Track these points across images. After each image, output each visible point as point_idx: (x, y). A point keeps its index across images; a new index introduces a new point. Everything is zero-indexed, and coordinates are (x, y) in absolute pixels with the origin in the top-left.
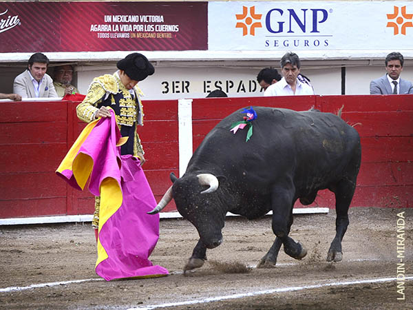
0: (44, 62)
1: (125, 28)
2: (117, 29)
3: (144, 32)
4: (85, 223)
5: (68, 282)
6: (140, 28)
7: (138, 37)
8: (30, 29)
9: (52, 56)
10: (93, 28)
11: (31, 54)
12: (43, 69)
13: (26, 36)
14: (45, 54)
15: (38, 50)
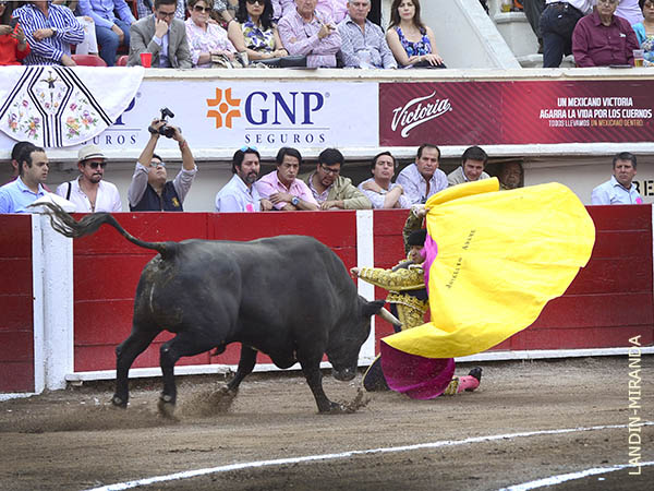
0: (480, 160)
1: (584, 113)
2: (574, 116)
3: (608, 118)
4: (534, 360)
5: (513, 435)
6: (603, 113)
7: (600, 124)
8: (463, 116)
9: (491, 150)
10: (543, 114)
11: (466, 147)
12: (478, 167)
13: (459, 125)
14: (483, 147)
15: (474, 142)
